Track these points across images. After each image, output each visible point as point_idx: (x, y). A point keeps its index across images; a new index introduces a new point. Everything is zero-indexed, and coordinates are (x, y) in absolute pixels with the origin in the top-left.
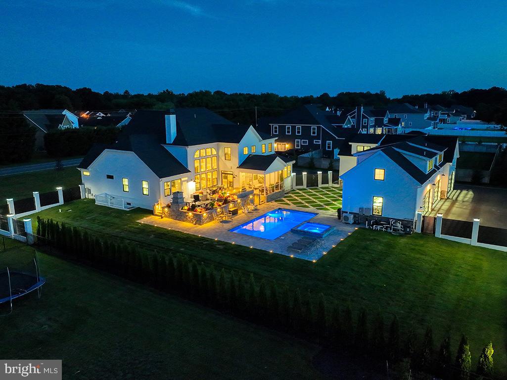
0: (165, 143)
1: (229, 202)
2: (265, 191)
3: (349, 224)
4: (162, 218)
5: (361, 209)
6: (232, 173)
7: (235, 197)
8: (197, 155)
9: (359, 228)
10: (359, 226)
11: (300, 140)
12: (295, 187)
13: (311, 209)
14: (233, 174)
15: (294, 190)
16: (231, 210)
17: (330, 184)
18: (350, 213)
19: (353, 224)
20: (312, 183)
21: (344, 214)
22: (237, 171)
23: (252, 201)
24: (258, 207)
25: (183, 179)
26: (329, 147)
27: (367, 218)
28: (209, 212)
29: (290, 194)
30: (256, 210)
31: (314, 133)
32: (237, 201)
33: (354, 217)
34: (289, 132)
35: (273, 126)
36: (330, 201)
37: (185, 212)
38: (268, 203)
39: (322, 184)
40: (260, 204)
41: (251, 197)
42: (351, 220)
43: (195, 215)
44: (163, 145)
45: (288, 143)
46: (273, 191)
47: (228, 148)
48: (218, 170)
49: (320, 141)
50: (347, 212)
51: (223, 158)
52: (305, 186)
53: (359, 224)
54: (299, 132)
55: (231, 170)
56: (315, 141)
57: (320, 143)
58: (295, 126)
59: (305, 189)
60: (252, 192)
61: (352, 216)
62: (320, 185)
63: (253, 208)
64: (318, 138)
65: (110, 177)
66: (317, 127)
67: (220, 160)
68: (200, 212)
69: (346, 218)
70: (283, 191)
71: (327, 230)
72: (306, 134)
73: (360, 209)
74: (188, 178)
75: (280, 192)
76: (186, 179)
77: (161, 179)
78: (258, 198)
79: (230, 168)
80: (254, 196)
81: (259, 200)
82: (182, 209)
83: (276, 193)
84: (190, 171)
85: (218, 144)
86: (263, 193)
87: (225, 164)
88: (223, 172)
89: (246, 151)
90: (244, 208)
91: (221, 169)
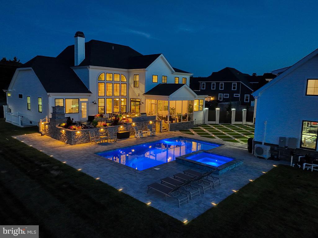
0: (73, 65)
1: (121, 124)
3: (264, 158)
4: (42, 135)
5: (283, 139)
6: (139, 100)
7: (131, 120)
9: (280, 166)
10: (279, 163)
11: (222, 94)
12: (207, 122)
13: (217, 139)
14: (139, 102)
15: (205, 125)
16: (120, 132)
17: (244, 122)
18: (265, 144)
19: (269, 159)
20: (225, 119)
21: (257, 145)
22: (143, 98)
23: (151, 128)
24: (157, 134)
25: (81, 100)
26: (247, 100)
27: (292, 152)
28: (86, 131)
29: (199, 127)
30: (153, 136)
31: (234, 88)
32: (131, 124)
33: (272, 150)
34: (213, 88)
35: (201, 83)
36: (242, 134)
37: (60, 129)
38: (170, 132)
39: (235, 121)
40: (160, 132)
41: (151, 122)
42: (267, 154)
43: (67, 132)
44: (72, 68)
45: (212, 97)
46: (180, 121)
47: (137, 75)
48: (127, 97)
49: (239, 95)
50: (261, 143)
51: (132, 85)
52: (217, 121)
53: (278, 159)
54: (222, 88)
55: (139, 98)
56: (235, 94)
57: (239, 96)
58: (219, 83)
59: (217, 124)
60: (153, 118)
61: (269, 148)
62: (233, 122)
63: (149, 134)
64: (237, 92)
65: (21, 96)
66: (237, 83)
67: (130, 87)
68: (75, 129)
69: (260, 151)
70: (192, 122)
71: (229, 164)
72: (228, 89)
73: (281, 138)
74: (89, 100)
75: (187, 123)
76: (87, 100)
77: (48, 94)
78: (159, 125)
79: (138, 95)
80: (155, 123)
81: (161, 127)
82: (60, 126)
83: (182, 123)
84: (91, 93)
85: (128, 72)
86: (167, 121)
87: (134, 92)
88: (131, 99)
89: (155, 79)
90: (137, 133)
91: (131, 96)
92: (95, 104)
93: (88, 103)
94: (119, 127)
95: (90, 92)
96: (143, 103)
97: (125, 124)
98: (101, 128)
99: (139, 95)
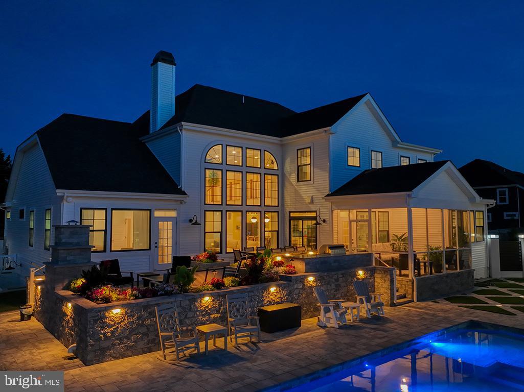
0: (147, 133)
1: (271, 279)
2: (411, 265)
6: (314, 215)
7: (300, 267)
8: (215, 155)
12: (498, 275)
14: (314, 218)
15: (499, 281)
16: (271, 309)
22: (323, 208)
23: (366, 289)
24: (387, 311)
25: (157, 214)
30: (376, 320)
31: (503, 199)
32: (302, 279)
37: (63, 299)
40: (393, 305)
41: (361, 273)
44: (143, 139)
46: (439, 268)
47: (306, 148)
48: (279, 210)
49: (517, 214)
51: (293, 178)
55: (312, 207)
56: (505, 213)
57: (518, 217)
60: (364, 260)
63: (364, 313)
64: (511, 208)
66: (509, 188)
67: (287, 184)
70: (471, 274)
74: (178, 214)
75: (458, 275)
76: (173, 214)
77: (59, 192)
78: (388, 283)
79: (308, 200)
80: (372, 275)
81: (392, 290)
82: (67, 288)
83: (447, 276)
84: (186, 194)
85: (282, 146)
86: (406, 268)
87: (297, 193)
88: (292, 215)
89: (354, 159)
90: (327, 310)
91: (289, 206)
92: (196, 223)
93: (175, 221)
94: (266, 289)
95: (184, 193)
96: (324, 221)
97: (282, 278)
98: (204, 295)
99: (312, 202)
